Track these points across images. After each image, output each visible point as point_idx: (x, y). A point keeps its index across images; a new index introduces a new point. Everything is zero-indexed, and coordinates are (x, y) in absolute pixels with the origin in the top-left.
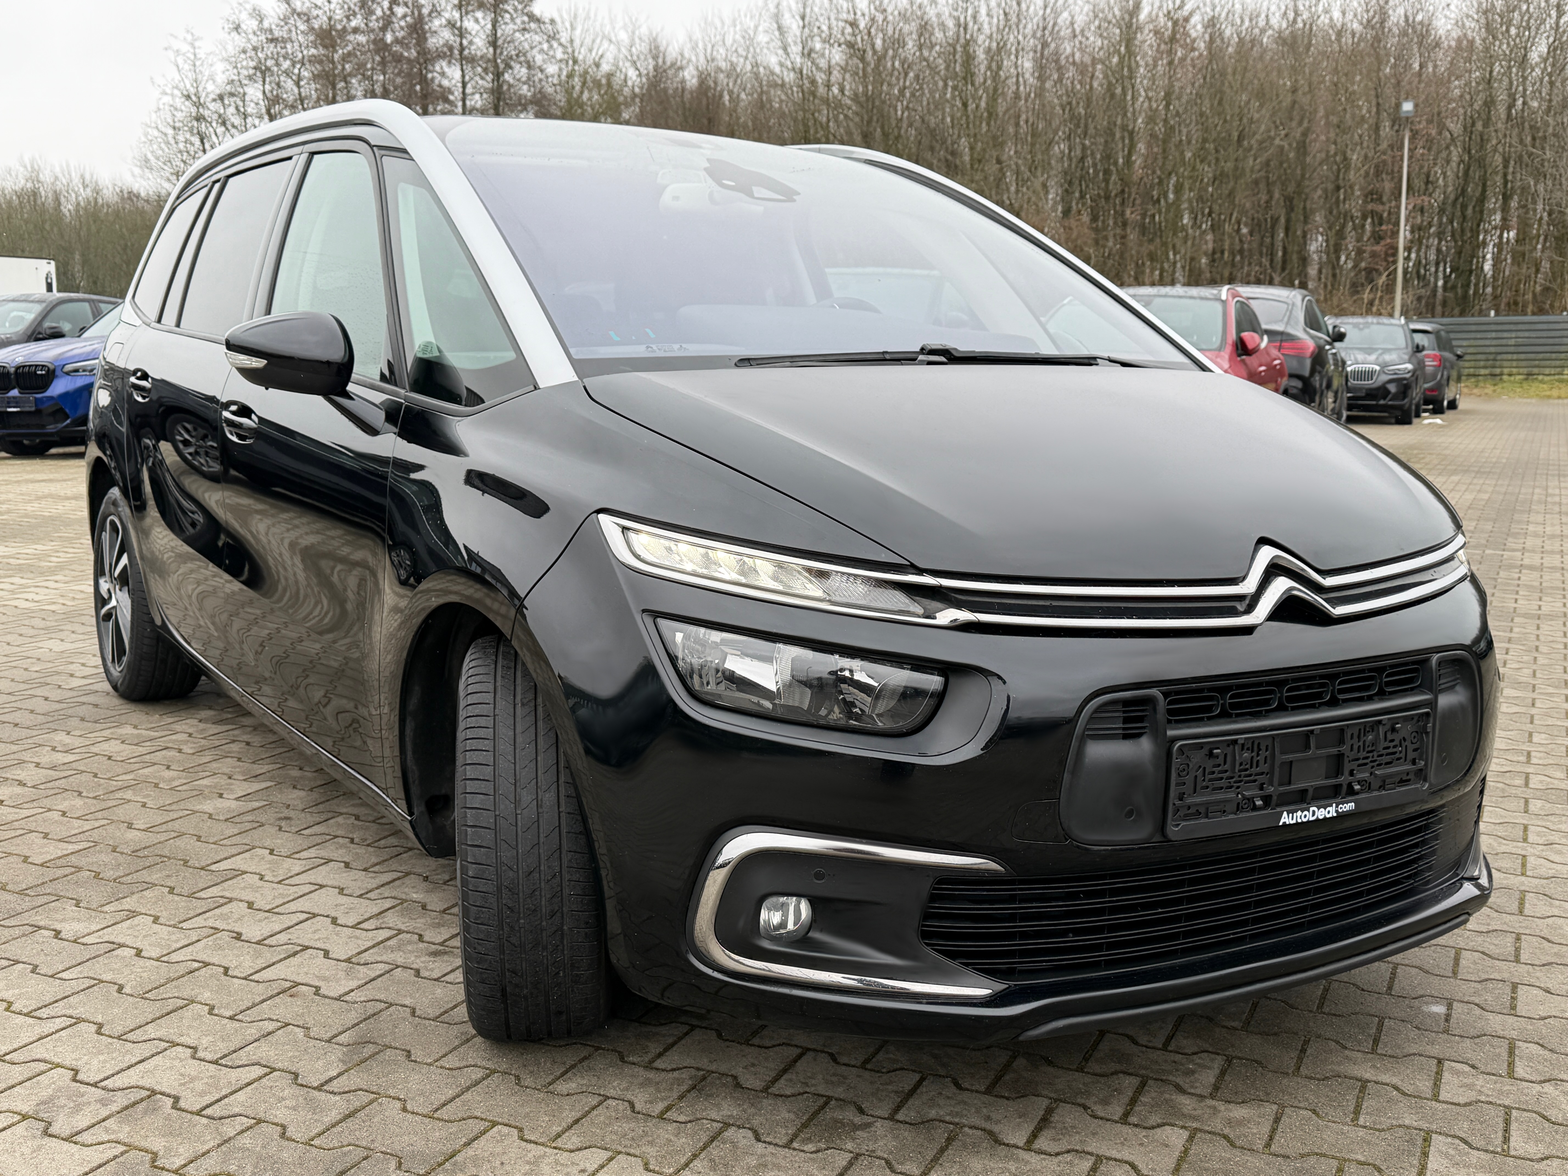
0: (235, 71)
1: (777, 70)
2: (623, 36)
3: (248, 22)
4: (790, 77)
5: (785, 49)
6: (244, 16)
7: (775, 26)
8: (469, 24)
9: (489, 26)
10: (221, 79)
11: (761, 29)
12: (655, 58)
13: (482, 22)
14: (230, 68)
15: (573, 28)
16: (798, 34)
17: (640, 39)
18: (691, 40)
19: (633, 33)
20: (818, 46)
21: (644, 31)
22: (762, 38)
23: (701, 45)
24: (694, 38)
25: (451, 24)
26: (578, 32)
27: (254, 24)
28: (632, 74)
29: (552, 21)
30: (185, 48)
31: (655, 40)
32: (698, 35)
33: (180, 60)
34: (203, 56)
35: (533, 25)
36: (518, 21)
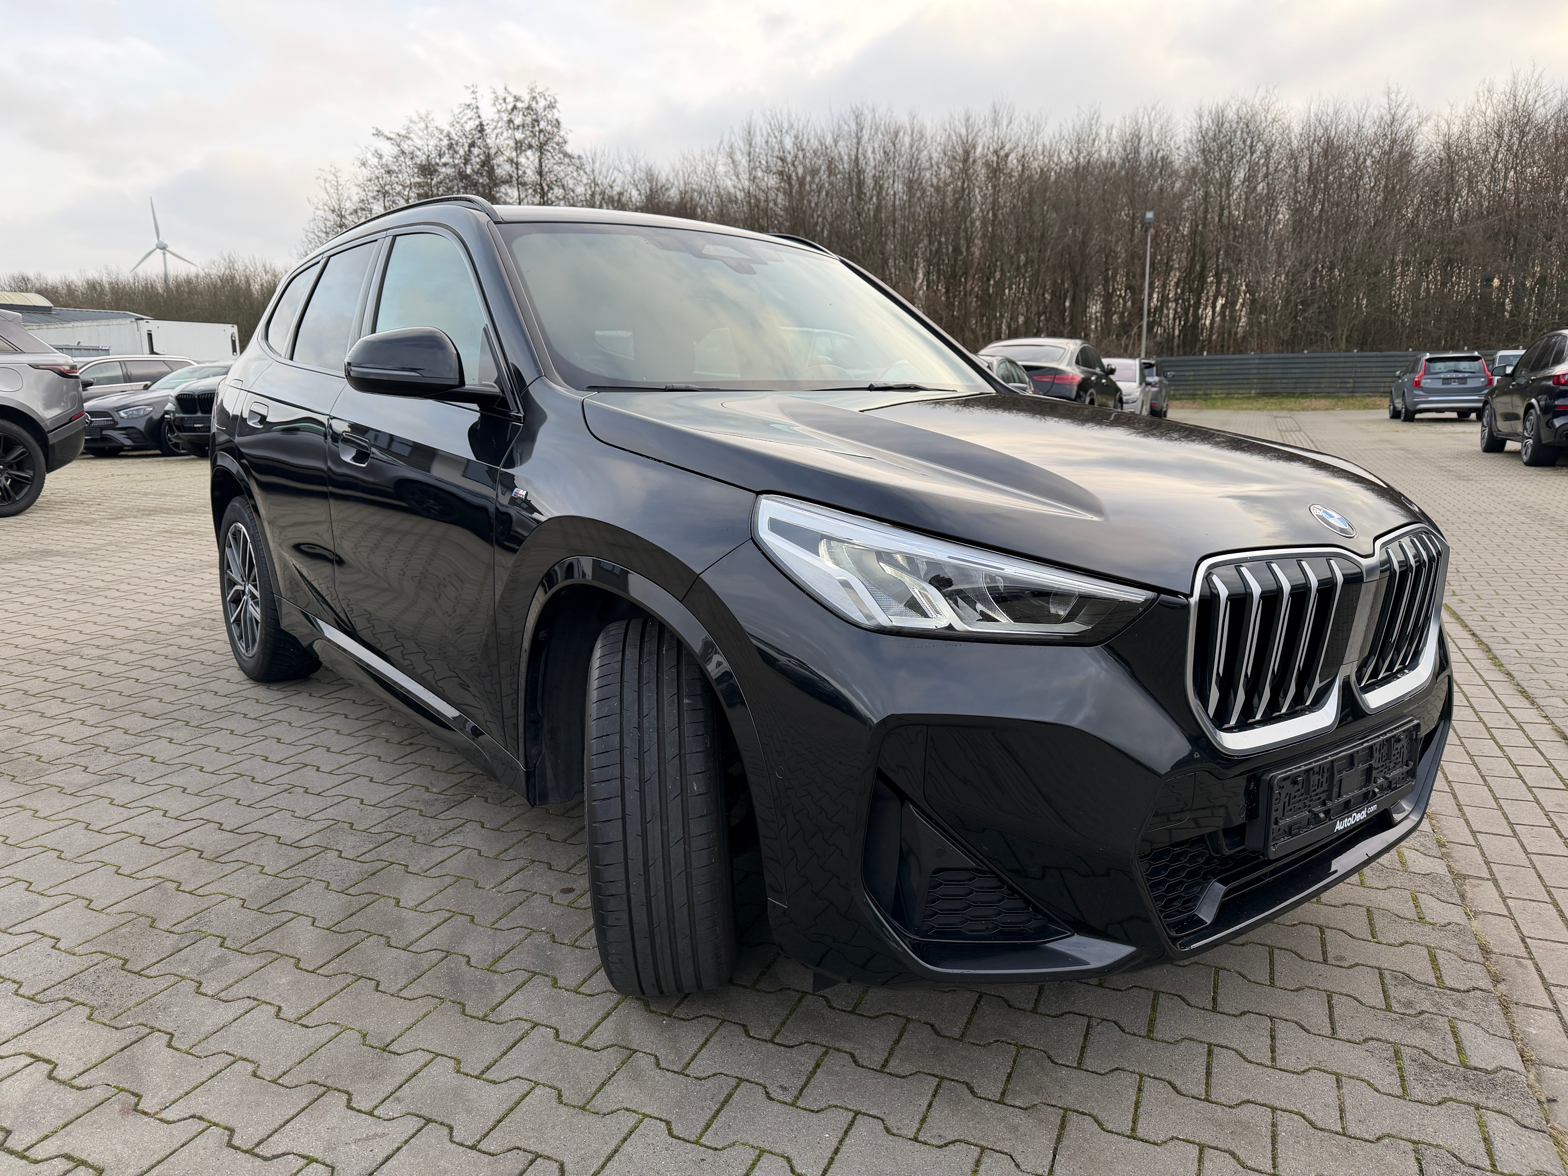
0: (364, 193)
1: (732, 190)
2: (628, 168)
3: (372, 160)
4: (740, 195)
5: (737, 176)
6: (369, 156)
7: (730, 160)
8: (522, 160)
9: (537, 161)
10: (355, 198)
11: (719, 163)
12: (650, 181)
13: (531, 158)
14: (360, 191)
15: (594, 162)
16: (746, 165)
17: (640, 169)
18: (674, 170)
19: (635, 165)
20: (760, 174)
21: (642, 163)
22: (721, 169)
23: (681, 173)
24: (676, 169)
25: (511, 161)
26: (597, 165)
27: (375, 161)
28: (635, 193)
29: (579, 157)
30: (330, 177)
31: (650, 169)
32: (678, 166)
33: (328, 185)
34: (343, 183)
35: (567, 160)
36: (556, 158)
